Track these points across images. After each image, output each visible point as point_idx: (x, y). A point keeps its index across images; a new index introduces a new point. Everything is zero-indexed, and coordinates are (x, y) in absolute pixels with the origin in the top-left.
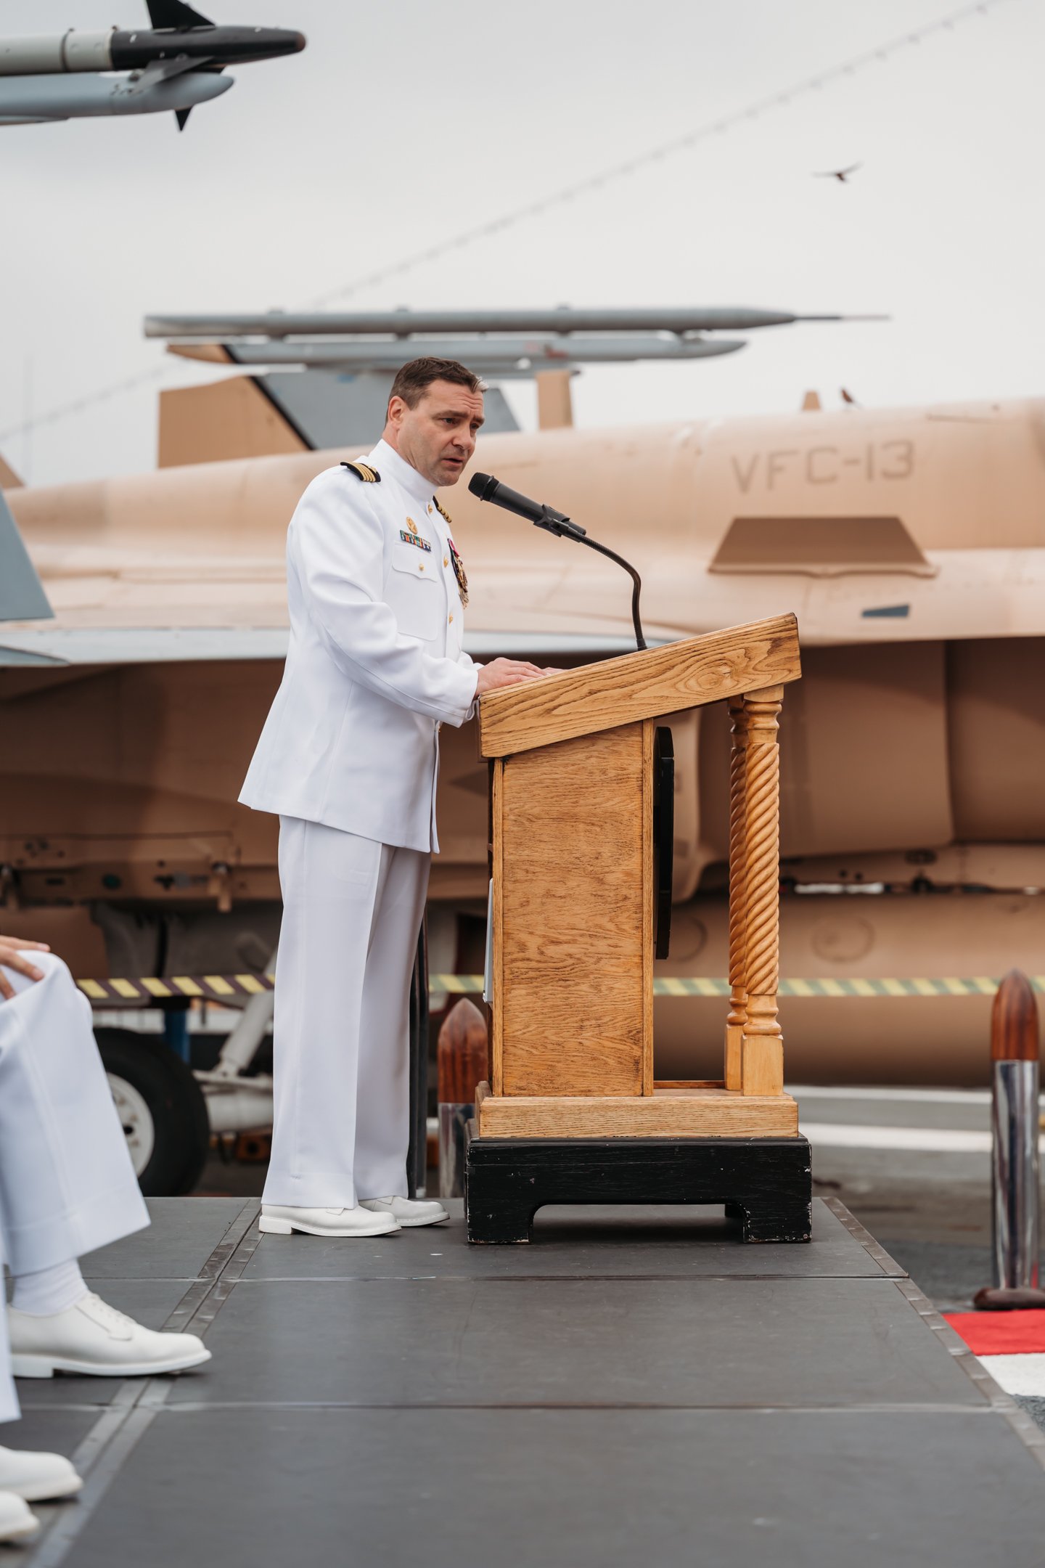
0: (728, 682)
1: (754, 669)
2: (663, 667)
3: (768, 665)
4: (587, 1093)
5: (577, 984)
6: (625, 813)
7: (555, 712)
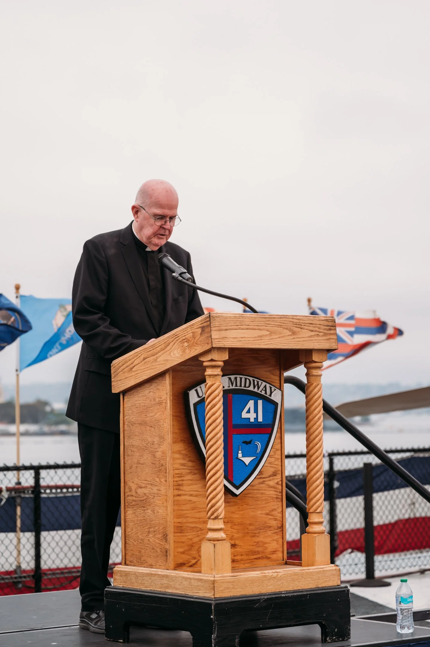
0: (187, 351)
1: (196, 344)
2: (166, 344)
3: (200, 341)
4: (151, 566)
5: (147, 509)
6: (161, 421)
7: (133, 370)
